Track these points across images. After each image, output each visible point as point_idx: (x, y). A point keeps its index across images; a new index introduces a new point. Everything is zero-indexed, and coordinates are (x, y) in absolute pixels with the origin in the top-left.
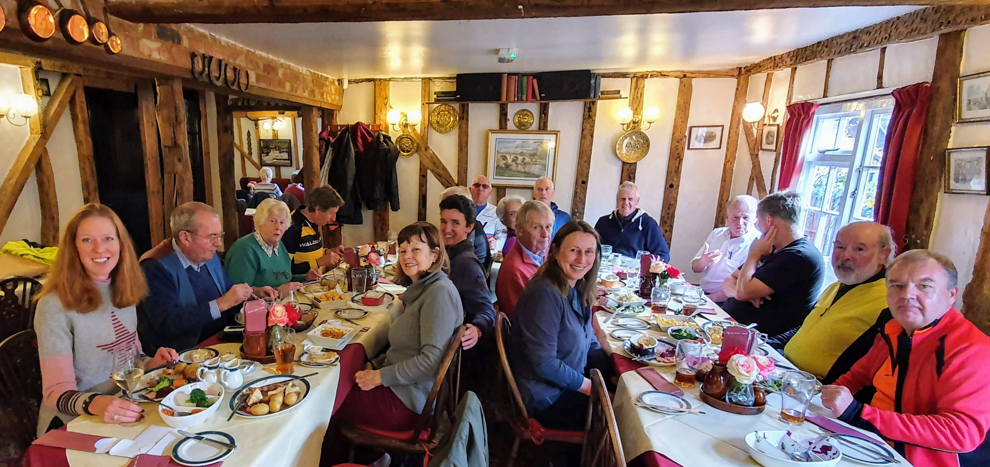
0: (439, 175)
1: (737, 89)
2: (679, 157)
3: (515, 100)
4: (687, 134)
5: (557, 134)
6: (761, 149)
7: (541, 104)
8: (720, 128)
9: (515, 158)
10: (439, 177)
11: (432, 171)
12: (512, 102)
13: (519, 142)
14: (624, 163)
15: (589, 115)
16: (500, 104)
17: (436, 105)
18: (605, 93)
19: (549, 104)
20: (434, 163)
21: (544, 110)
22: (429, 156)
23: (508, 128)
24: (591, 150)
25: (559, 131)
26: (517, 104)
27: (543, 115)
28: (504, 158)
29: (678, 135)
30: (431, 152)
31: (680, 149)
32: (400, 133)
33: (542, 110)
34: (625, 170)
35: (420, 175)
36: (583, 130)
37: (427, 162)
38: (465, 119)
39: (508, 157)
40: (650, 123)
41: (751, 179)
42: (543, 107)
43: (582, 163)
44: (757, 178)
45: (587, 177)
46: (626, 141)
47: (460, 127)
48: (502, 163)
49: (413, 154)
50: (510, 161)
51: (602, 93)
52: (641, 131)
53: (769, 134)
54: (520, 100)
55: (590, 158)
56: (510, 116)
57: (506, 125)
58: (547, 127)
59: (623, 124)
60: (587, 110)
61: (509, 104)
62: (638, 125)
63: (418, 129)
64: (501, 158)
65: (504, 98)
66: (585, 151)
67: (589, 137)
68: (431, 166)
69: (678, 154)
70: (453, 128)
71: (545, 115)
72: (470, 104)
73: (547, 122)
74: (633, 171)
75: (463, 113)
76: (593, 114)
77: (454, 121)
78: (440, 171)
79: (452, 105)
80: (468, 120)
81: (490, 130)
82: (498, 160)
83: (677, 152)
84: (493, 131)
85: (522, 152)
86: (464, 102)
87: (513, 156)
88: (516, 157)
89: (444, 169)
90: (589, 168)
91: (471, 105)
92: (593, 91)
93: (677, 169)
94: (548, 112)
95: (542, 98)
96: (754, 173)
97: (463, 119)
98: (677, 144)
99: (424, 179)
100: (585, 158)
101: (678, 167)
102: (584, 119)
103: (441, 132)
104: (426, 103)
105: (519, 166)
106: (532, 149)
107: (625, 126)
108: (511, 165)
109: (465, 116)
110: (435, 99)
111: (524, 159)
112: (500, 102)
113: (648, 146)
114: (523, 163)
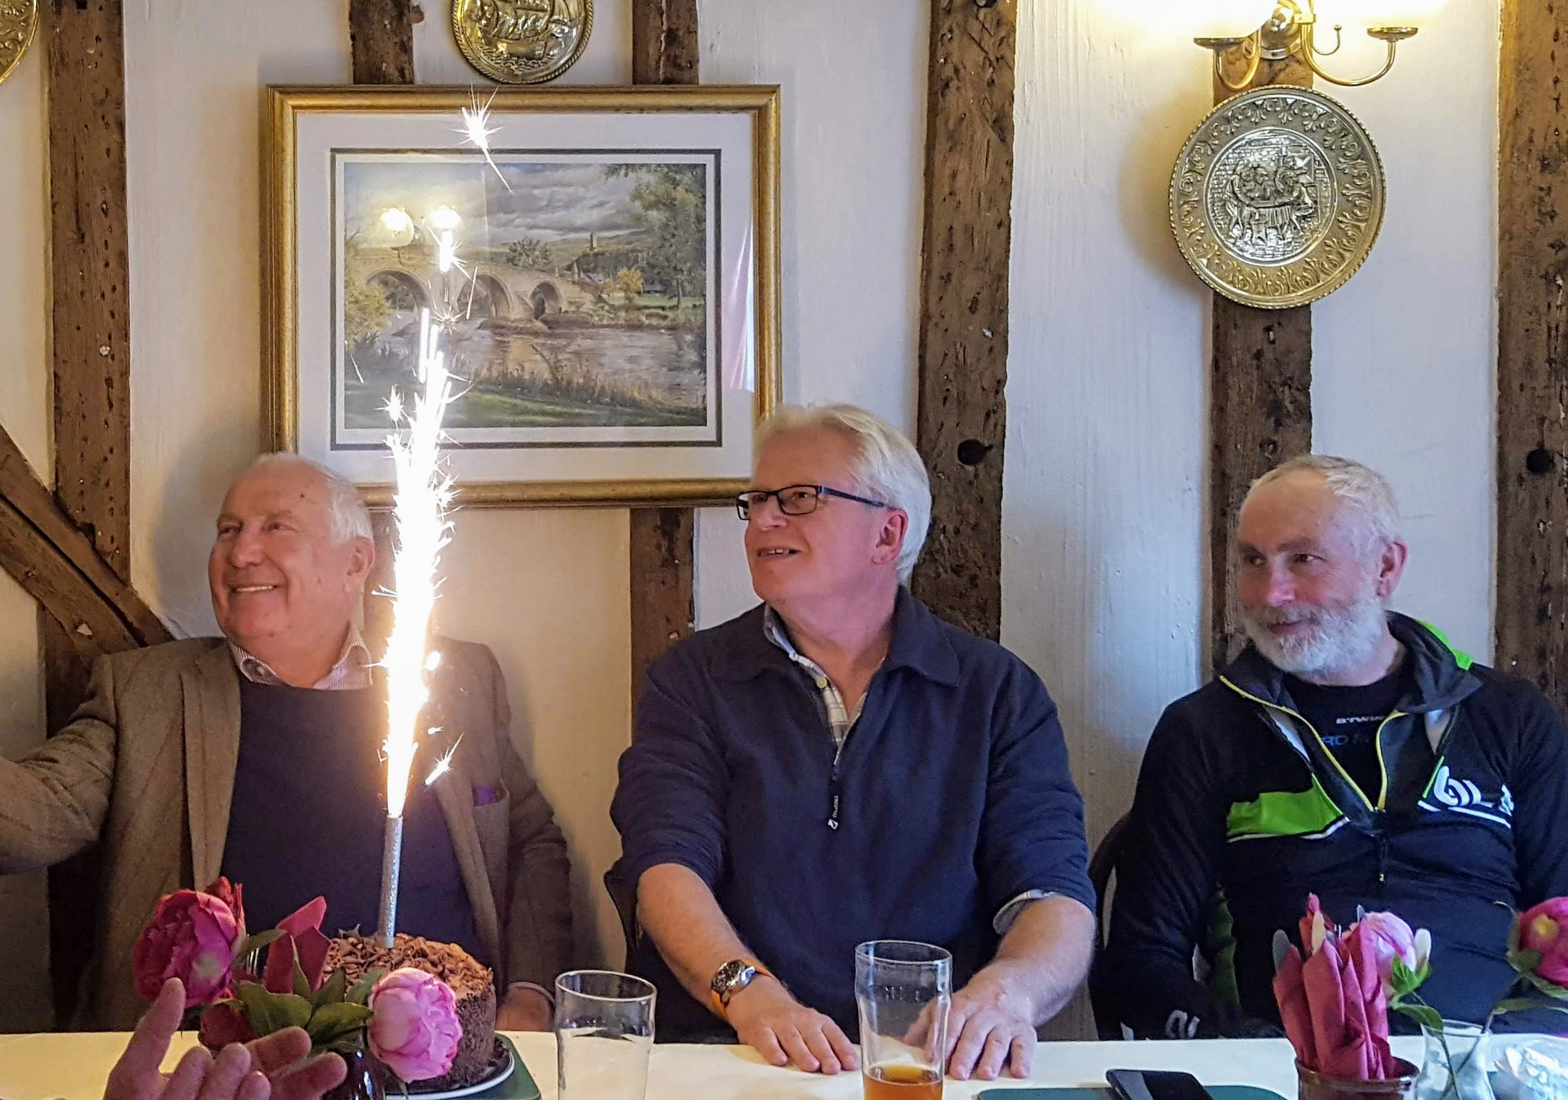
2: (1564, 267)
5: (761, 115)
9: (483, 292)
14: (1225, 312)
23: (421, 72)
24: (1004, 222)
25: (773, 90)
29: (1542, 118)
34: (1238, 354)
36: (939, 86)
38: (94, 5)
39: (429, 279)
40: (1391, 34)
43: (952, 311)
45: (995, 412)
47: (61, 66)
50: (442, 310)
52: (1323, 89)
57: (405, 48)
58: (693, 63)
62: (1291, 57)
64: (379, 292)
66: (970, 230)
69: (1557, 246)
73: (691, 31)
74: (1291, 370)
80: (115, 9)
81: (284, 89)
82: (360, 307)
83: (1553, 231)
84: (311, 96)
85: (528, 247)
87: (462, 276)
88: (489, 281)
90: (998, 347)
93: (1558, 343)
97: (81, 4)
98: (1540, 180)
100: (970, 283)
102: (940, 13)
106: (595, 216)
111: (547, 291)
113: (1373, 192)
114: (539, 324)
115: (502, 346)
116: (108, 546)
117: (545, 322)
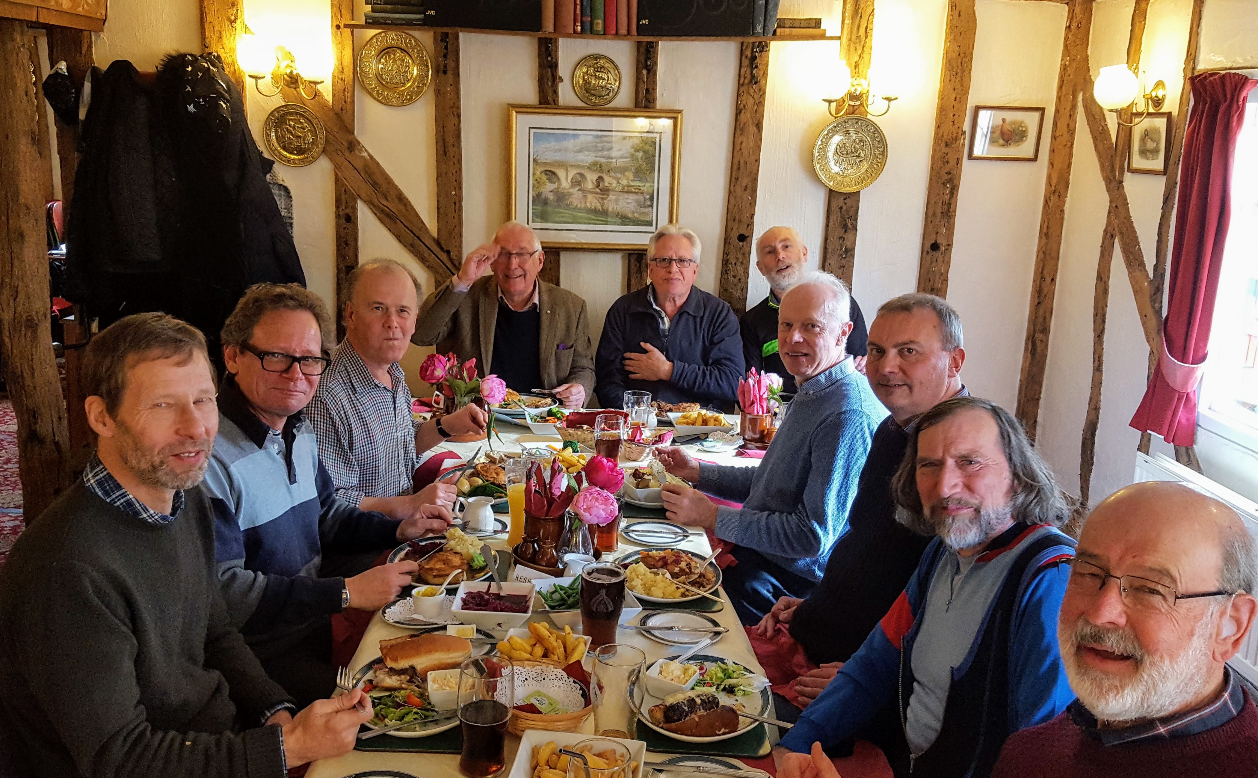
0: (388, 215)
1: (1068, 28)
2: (950, 180)
3: (575, 32)
4: (966, 127)
5: (675, 119)
6: (1129, 170)
7: (639, 44)
8: (1037, 115)
9: (579, 178)
10: (387, 220)
11: (370, 203)
12: (568, 36)
13: (586, 138)
14: (832, 194)
15: (753, 77)
16: (540, 40)
17: (372, 32)
18: (788, 24)
19: (657, 43)
20: (375, 185)
21: (647, 58)
22: (359, 166)
23: (561, 101)
24: (758, 161)
25: (680, 112)
26: (578, 41)
27: (645, 72)
28: (551, 175)
29: (947, 128)
30: (365, 154)
31: (953, 162)
32: (278, 101)
33: (642, 59)
34: (834, 209)
35: (338, 216)
36: (738, 112)
37: (354, 181)
38: (450, 73)
39: (561, 173)
40: (889, 99)
41: (1109, 237)
42: (642, 50)
43: (739, 191)
44: (1121, 233)
45: (751, 225)
46: (837, 139)
47: (438, 93)
48: (548, 188)
49: (315, 159)
50: (565, 184)
51: (782, 24)
52: (869, 117)
53: (1147, 134)
54: (588, 31)
55: (756, 179)
56: (564, 70)
57: (555, 92)
58: (654, 100)
59: (830, 102)
60: (746, 62)
61: (561, 41)
62: (861, 104)
63: (327, 91)
64: (544, 177)
65: (549, 25)
66: (746, 163)
67: (752, 129)
68: (366, 190)
69: (948, 173)
70: (417, 94)
71: (649, 71)
72: (461, 35)
73: (654, 89)
74: (852, 213)
75: (445, 56)
76: (761, 73)
77: (422, 78)
78: (393, 206)
79: (416, 34)
80: (457, 75)
81: (514, 106)
82: (538, 182)
83: (947, 168)
84: (522, 108)
85: (595, 164)
86: (446, 30)
87: (572, 173)
88: (581, 175)
89: (401, 198)
91: (463, 37)
92: (762, 20)
93: (946, 207)
94: (656, 63)
95: (641, 30)
96: (1116, 222)
97: (445, 72)
98: (945, 150)
99: (350, 225)
100: (745, 181)
101: (950, 204)
102: (740, 85)
103: (386, 103)
104: (346, 26)
105: (590, 197)
106: (619, 154)
107: (833, 105)
108: (570, 194)
109: (451, 64)
110: (367, 17)
111: (601, 178)
112: (540, 34)
113: (884, 153)
114: (597, 190)
115: (585, 197)
116: (455, 258)
117: (600, 189)
